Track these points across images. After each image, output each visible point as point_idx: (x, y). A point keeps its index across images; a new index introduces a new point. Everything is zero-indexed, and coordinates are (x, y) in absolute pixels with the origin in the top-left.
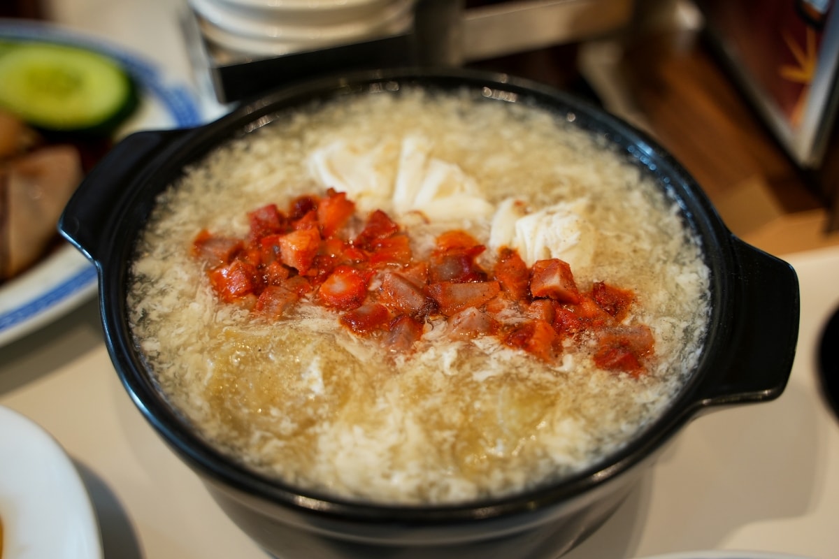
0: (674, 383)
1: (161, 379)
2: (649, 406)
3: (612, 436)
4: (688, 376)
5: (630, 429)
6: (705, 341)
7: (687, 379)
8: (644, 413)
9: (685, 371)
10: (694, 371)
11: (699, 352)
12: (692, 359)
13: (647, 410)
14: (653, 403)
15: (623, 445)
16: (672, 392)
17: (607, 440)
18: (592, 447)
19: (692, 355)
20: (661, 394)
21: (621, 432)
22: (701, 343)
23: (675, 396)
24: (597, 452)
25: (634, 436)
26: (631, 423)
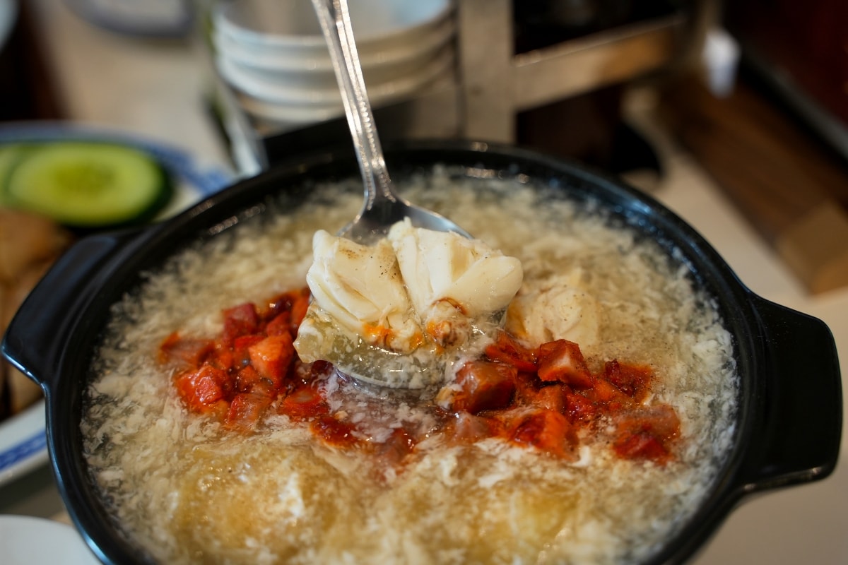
0: (706, 468)
2: (682, 498)
3: (643, 536)
4: (723, 458)
5: (661, 527)
6: (737, 416)
7: (722, 463)
8: (677, 507)
9: (718, 454)
10: (729, 452)
11: (731, 429)
12: (725, 438)
13: (680, 503)
14: (685, 494)
15: (658, 548)
16: (706, 479)
17: (638, 541)
18: (622, 552)
19: (723, 434)
20: (693, 483)
21: (652, 531)
22: (733, 418)
23: (711, 484)
25: (670, 534)
26: (664, 518)
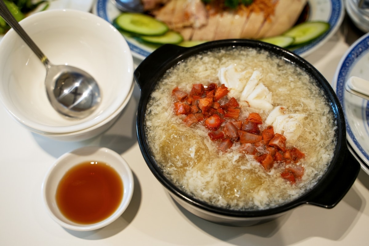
0: (302, 191)
1: (149, 136)
2: (291, 196)
3: (275, 201)
4: (308, 190)
5: (281, 201)
6: (319, 180)
7: (307, 191)
8: (288, 198)
9: (308, 188)
10: (310, 189)
11: (315, 183)
12: (311, 186)
13: (290, 197)
14: (293, 195)
15: (277, 206)
16: (300, 194)
17: (273, 202)
18: (267, 203)
19: (313, 184)
20: (297, 193)
21: (278, 201)
22: (318, 181)
23: (301, 195)
24: (268, 205)
25: (282, 204)
26: (283, 199)
